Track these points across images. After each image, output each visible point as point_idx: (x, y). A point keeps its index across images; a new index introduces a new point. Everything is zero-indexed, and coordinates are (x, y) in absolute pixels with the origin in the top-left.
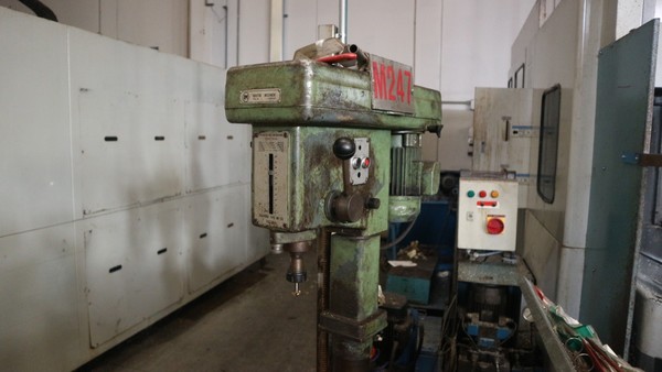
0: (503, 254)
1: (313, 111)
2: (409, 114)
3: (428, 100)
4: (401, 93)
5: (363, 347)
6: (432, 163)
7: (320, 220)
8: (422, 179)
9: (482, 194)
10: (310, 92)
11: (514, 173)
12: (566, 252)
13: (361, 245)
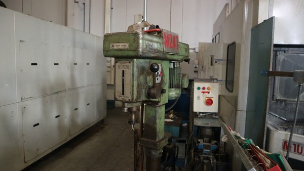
0: (212, 114)
1: (142, 52)
2: (177, 54)
3: (184, 48)
4: (174, 45)
5: (159, 152)
6: (186, 74)
7: (143, 98)
8: (182, 81)
9: (204, 88)
10: (141, 44)
11: (217, 79)
12: (239, 112)
13: (158, 109)
